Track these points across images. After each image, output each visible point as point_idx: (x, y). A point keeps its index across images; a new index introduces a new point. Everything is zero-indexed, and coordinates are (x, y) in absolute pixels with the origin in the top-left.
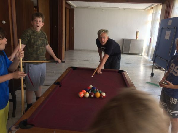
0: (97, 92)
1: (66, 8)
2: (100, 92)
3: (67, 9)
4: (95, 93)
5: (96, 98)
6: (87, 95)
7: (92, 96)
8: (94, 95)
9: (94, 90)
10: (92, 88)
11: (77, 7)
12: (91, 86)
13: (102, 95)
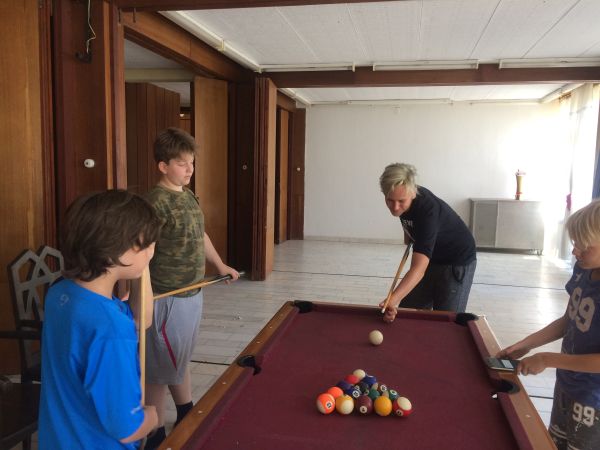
0: (381, 394)
1: (279, 109)
2: (390, 394)
3: (282, 111)
4: (373, 400)
5: (379, 416)
6: (348, 405)
7: (364, 409)
8: (370, 404)
9: (370, 386)
10: (365, 380)
11: (313, 105)
12: (361, 374)
13: (399, 408)
